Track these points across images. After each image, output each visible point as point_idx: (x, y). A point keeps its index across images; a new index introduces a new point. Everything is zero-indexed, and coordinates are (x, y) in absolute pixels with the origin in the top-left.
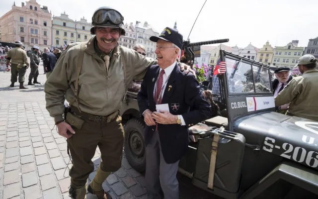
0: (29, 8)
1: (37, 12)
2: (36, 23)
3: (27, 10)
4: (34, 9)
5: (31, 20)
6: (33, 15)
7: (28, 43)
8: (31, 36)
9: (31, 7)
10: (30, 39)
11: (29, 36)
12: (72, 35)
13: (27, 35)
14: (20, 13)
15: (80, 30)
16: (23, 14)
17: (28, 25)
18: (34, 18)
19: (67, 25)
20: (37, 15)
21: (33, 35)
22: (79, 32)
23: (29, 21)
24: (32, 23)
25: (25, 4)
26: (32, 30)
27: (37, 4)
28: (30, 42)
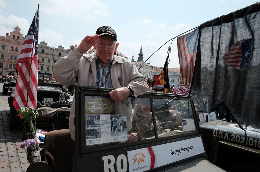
0: (12, 37)
1: (19, 41)
2: (17, 50)
3: (10, 39)
4: (16, 38)
5: (12, 47)
6: (15, 43)
7: (6, 69)
8: (10, 62)
9: (14, 36)
10: (9, 65)
11: (8, 61)
12: (49, 60)
13: (7, 61)
14: (3, 42)
15: (57, 56)
16: (6, 43)
17: (9, 52)
18: (15, 46)
19: (45, 52)
20: (19, 43)
21: (12, 61)
22: (55, 57)
23: (10, 48)
24: (13, 50)
25: (9, 34)
26: (12, 56)
27: (20, 33)
28: (8, 68)
